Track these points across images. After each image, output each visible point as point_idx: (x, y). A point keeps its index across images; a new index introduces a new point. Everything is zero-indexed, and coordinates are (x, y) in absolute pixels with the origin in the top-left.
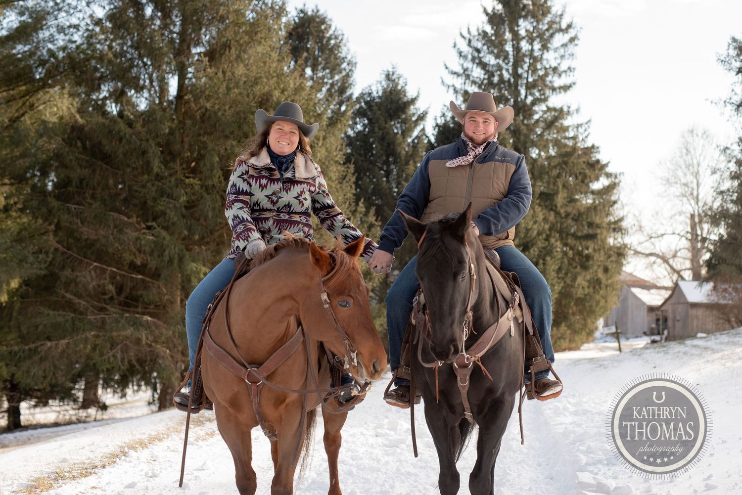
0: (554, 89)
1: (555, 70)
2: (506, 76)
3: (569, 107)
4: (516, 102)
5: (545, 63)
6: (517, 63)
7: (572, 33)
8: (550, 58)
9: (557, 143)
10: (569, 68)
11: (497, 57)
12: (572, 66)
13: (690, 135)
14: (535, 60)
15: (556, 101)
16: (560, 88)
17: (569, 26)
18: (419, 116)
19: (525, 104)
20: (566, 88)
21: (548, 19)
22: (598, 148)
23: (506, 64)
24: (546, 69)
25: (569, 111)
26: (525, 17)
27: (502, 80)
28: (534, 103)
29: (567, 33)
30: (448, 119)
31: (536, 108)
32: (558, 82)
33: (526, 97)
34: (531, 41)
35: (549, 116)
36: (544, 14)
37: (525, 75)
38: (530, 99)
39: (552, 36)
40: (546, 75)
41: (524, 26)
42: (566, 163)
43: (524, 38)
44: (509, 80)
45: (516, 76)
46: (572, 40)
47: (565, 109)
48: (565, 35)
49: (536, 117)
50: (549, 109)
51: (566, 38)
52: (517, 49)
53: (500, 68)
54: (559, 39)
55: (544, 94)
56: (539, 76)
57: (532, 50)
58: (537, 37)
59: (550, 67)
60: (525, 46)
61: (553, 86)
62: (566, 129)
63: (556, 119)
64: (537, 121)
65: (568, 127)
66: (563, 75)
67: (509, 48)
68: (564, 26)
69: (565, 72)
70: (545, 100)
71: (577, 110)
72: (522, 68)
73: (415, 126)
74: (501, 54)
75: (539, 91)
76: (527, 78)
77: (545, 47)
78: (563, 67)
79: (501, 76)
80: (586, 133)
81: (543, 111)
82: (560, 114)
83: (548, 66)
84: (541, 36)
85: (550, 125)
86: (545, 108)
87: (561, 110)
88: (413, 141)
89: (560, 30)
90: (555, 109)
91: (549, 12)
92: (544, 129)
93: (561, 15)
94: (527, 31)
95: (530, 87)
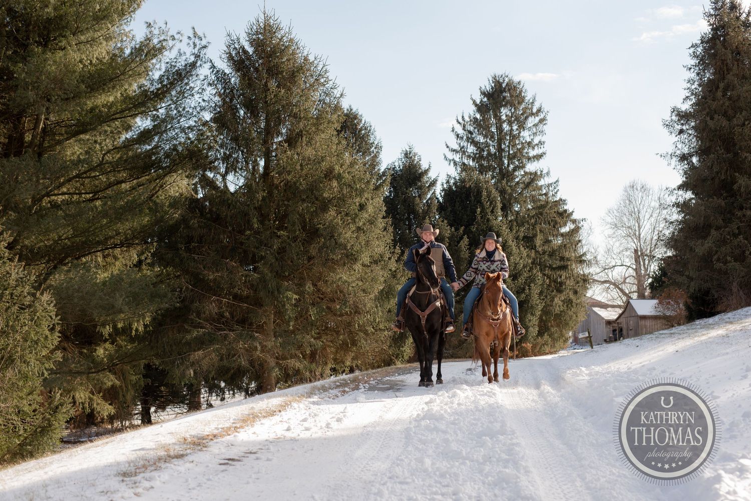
0: (529, 159)
1: (529, 144)
2: (493, 150)
3: (542, 171)
4: (501, 170)
5: (521, 139)
6: (500, 141)
7: (541, 116)
8: (526, 135)
9: (534, 200)
10: (540, 142)
11: (485, 136)
12: (542, 140)
13: (632, 189)
14: (514, 137)
15: (531, 167)
16: (534, 157)
17: (539, 111)
18: (431, 183)
19: (508, 171)
20: (539, 157)
21: (523, 106)
22: (565, 201)
23: (493, 141)
24: (522, 143)
25: (541, 174)
26: (505, 106)
27: (489, 154)
28: (514, 170)
29: (537, 116)
30: (451, 184)
31: (517, 173)
32: (532, 153)
33: (508, 165)
34: (510, 123)
35: (527, 179)
36: (520, 103)
37: (507, 149)
38: (512, 166)
39: (526, 118)
40: (523, 148)
41: (505, 112)
42: (541, 214)
43: (505, 121)
44: (495, 153)
45: (500, 150)
46: (541, 121)
47: (539, 173)
48: (536, 117)
49: (517, 180)
50: (526, 173)
51: (537, 119)
52: (500, 129)
53: (488, 145)
54: (531, 121)
55: (522, 163)
56: (517, 149)
57: (512, 130)
58: (515, 120)
59: (526, 142)
60: (506, 127)
61: (529, 156)
62: (540, 188)
63: (532, 180)
64: (518, 183)
65: (541, 186)
66: (536, 148)
67: (494, 129)
68: (535, 110)
69: (537, 145)
70: (523, 167)
71: (548, 174)
72: (505, 144)
73: (429, 190)
74: (488, 134)
75: (518, 160)
76: (509, 151)
77: (522, 126)
78: (536, 141)
79: (489, 151)
80: (556, 190)
81: (521, 175)
82: (535, 177)
83: (524, 142)
84: (517, 119)
85: (527, 185)
86: (523, 173)
87: (536, 173)
88: (427, 201)
89: (532, 114)
90: (531, 174)
91: (523, 101)
92: (523, 189)
93: (533, 103)
94: (506, 116)
95: (511, 158)
